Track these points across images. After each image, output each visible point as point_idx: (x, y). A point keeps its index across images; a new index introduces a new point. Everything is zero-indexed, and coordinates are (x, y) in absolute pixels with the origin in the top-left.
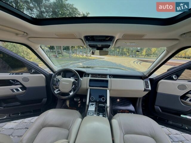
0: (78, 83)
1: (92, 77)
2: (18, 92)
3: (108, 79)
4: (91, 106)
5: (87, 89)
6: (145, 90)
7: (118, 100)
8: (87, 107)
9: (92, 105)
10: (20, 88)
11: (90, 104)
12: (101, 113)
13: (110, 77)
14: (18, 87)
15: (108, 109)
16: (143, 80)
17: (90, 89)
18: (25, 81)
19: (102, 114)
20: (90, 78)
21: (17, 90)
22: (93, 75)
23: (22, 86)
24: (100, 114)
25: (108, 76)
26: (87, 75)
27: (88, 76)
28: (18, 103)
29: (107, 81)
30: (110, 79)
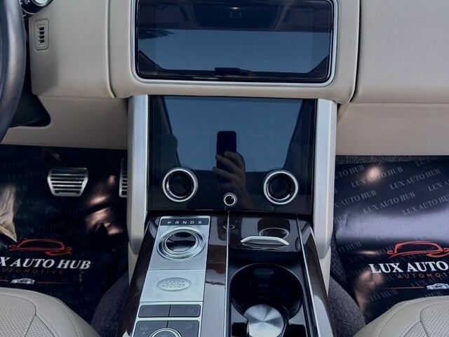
5: (127, 102)
7: (374, 174)
9: (184, 240)
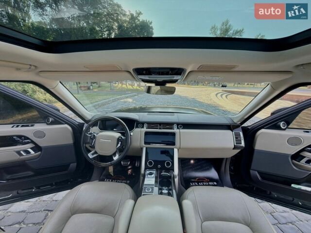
0: (126, 140)
1: (149, 128)
2: (29, 156)
3: (175, 130)
4: (149, 176)
5: (142, 149)
6: (235, 148)
8: (142, 178)
9: (151, 174)
10: (31, 148)
11: (148, 172)
12: (166, 186)
13: (178, 128)
14: (28, 147)
15: (176, 180)
16: (232, 131)
17: (146, 148)
18: (39, 137)
19: (167, 188)
20: (145, 129)
21: (27, 152)
22: (151, 124)
23: (34, 146)
24: (164, 188)
25: (175, 126)
26: (140, 124)
27: (143, 127)
28: (30, 173)
29: (174, 134)
30: (178, 130)
